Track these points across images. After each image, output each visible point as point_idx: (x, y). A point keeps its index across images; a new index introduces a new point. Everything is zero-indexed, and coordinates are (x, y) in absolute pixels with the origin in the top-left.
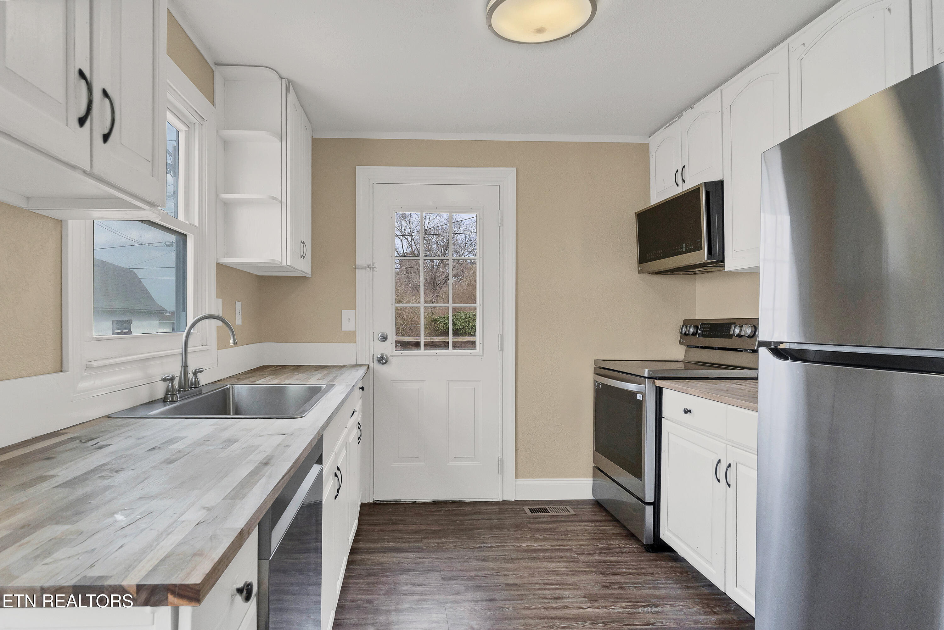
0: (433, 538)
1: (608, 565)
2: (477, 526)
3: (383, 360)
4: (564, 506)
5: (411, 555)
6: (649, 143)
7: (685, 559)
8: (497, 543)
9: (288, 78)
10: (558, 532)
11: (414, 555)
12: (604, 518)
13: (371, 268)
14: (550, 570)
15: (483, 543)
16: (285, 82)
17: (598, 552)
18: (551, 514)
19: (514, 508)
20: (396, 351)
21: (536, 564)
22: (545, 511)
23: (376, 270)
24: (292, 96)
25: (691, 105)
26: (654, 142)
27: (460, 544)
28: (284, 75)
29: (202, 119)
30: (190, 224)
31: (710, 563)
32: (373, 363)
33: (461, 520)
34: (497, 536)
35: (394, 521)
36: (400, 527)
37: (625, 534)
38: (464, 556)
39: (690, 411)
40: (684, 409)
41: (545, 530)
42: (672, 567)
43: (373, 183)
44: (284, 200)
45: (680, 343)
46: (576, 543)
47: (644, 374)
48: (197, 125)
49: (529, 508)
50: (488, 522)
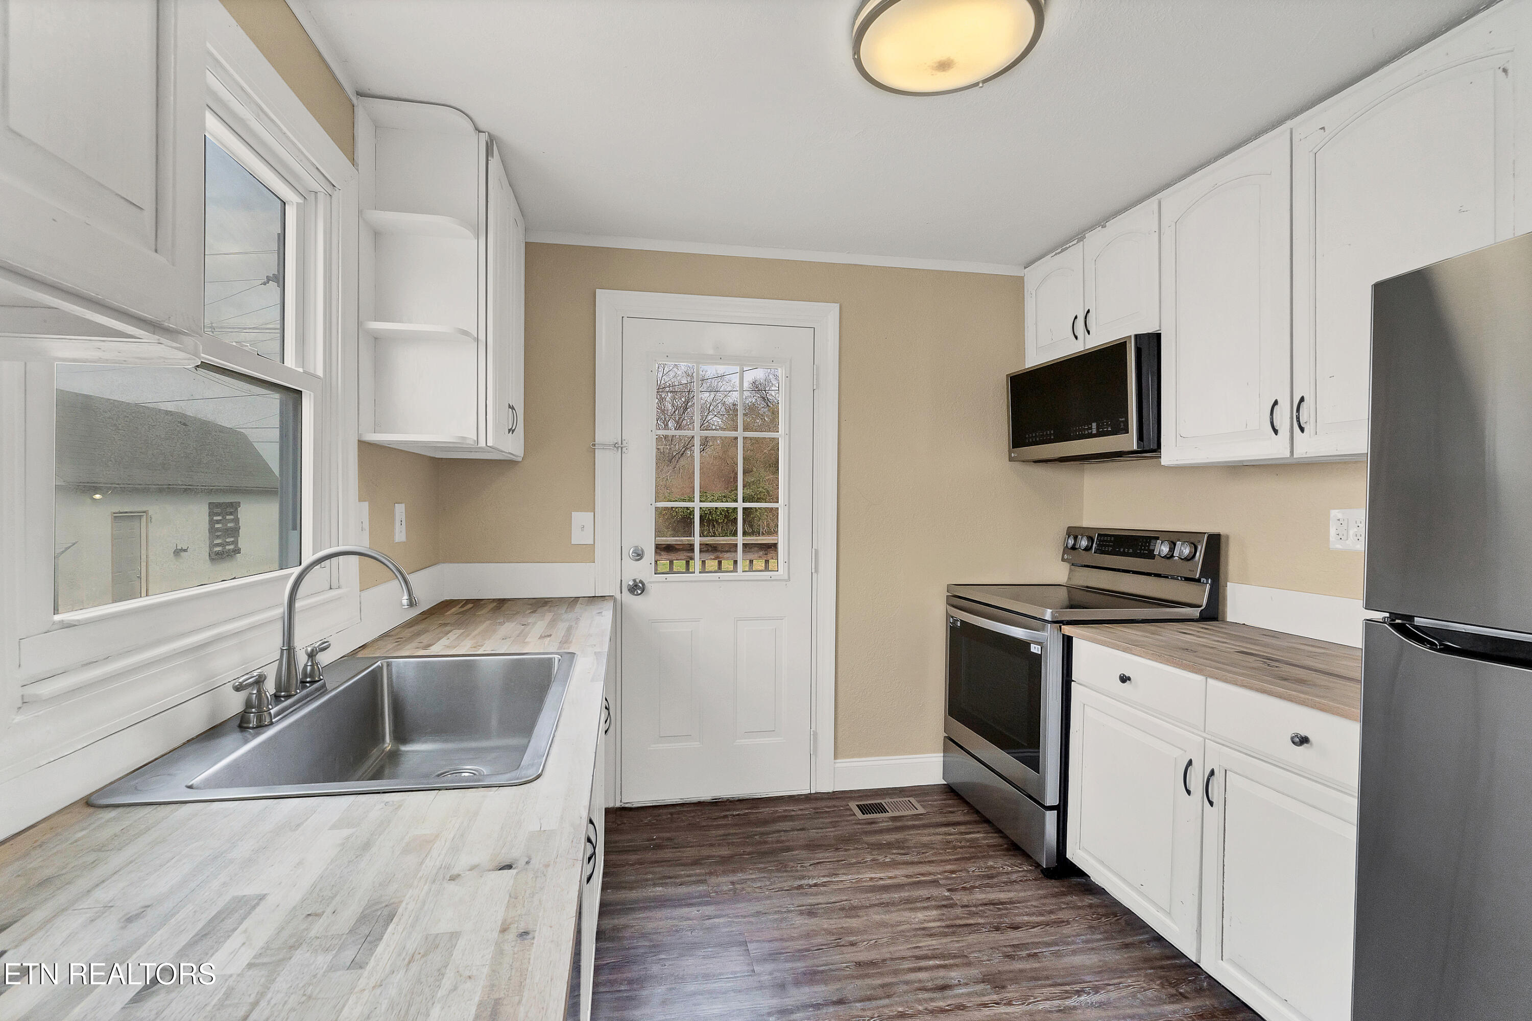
0: (725, 873)
1: (999, 909)
2: (787, 844)
3: (637, 588)
4: (907, 799)
5: (693, 912)
6: (1024, 277)
7: (1103, 889)
8: (824, 876)
9: (491, 132)
10: (908, 847)
11: (698, 911)
12: (967, 818)
13: (619, 447)
14: (917, 926)
15: (803, 878)
16: (484, 138)
17: (977, 884)
18: (890, 814)
19: (835, 806)
20: (656, 575)
21: (893, 917)
22: (880, 809)
23: (626, 451)
24: (495, 162)
25: (1102, 222)
26: (1032, 276)
27: (768, 883)
28: (482, 126)
29: (332, 186)
30: (305, 372)
31: (1169, 914)
32: (621, 593)
33: (762, 834)
34: (823, 862)
35: (657, 841)
36: (667, 854)
37: (1006, 846)
38: (778, 907)
39: (1129, 679)
40: (1120, 675)
41: (889, 845)
42: (1091, 906)
43: (623, 317)
44: (482, 337)
45: (1063, 560)
46: (941, 869)
47: (1044, 616)
48: (321, 196)
49: (857, 806)
50: (802, 834)
